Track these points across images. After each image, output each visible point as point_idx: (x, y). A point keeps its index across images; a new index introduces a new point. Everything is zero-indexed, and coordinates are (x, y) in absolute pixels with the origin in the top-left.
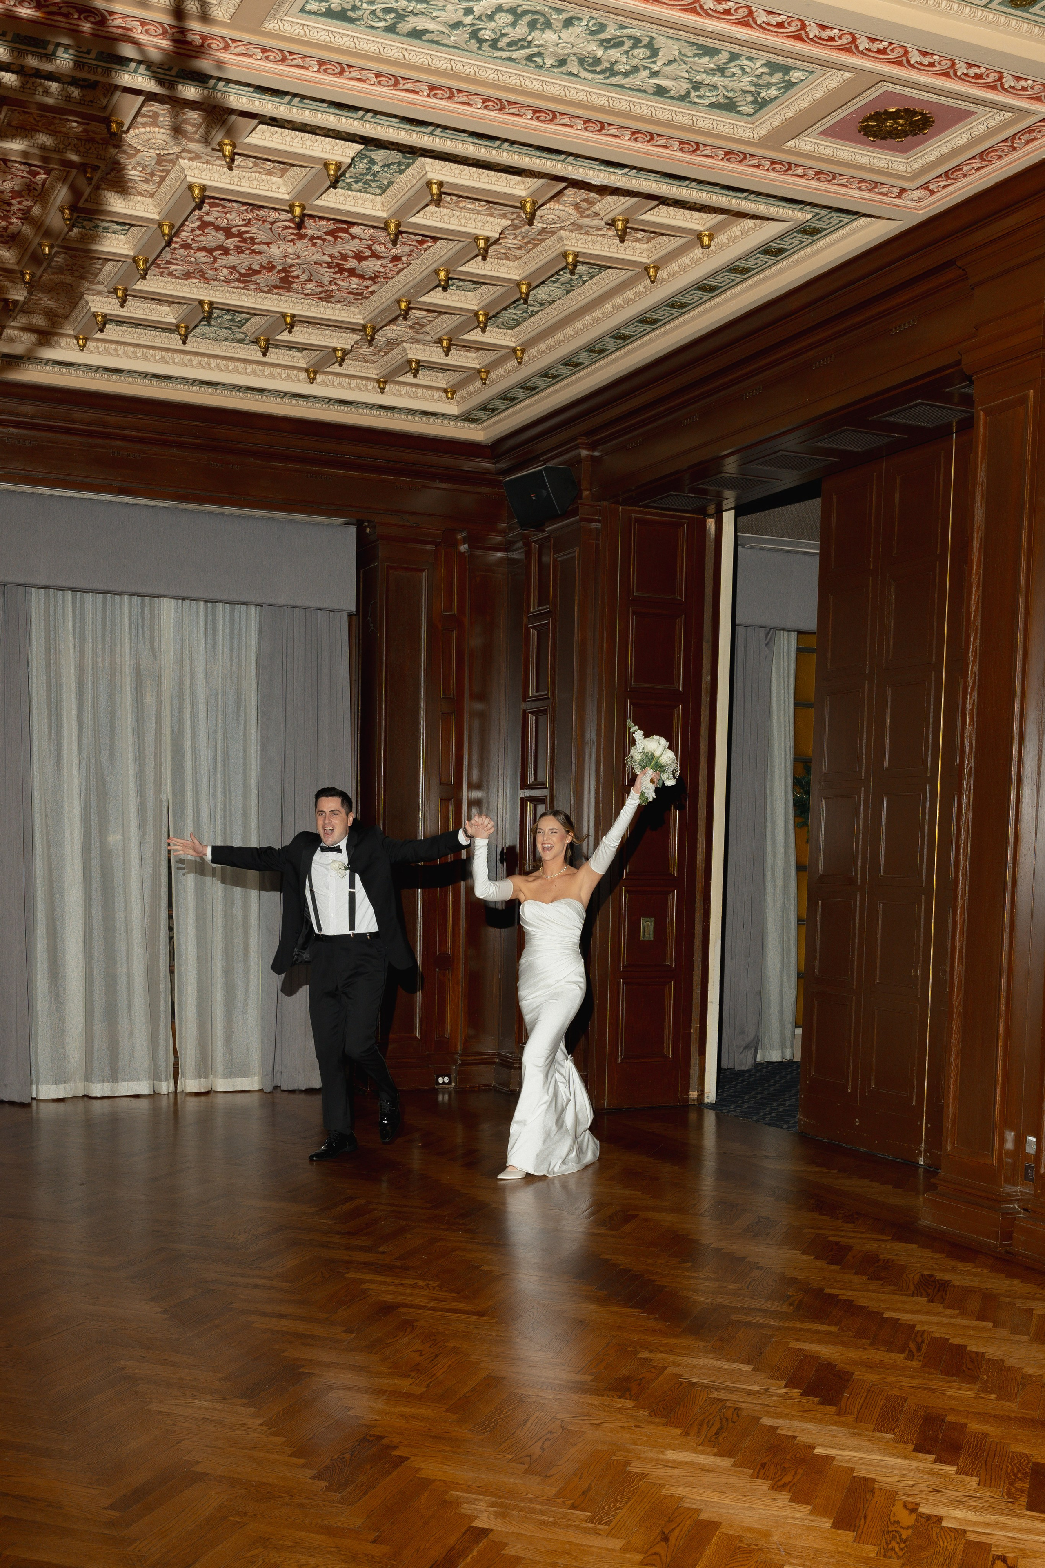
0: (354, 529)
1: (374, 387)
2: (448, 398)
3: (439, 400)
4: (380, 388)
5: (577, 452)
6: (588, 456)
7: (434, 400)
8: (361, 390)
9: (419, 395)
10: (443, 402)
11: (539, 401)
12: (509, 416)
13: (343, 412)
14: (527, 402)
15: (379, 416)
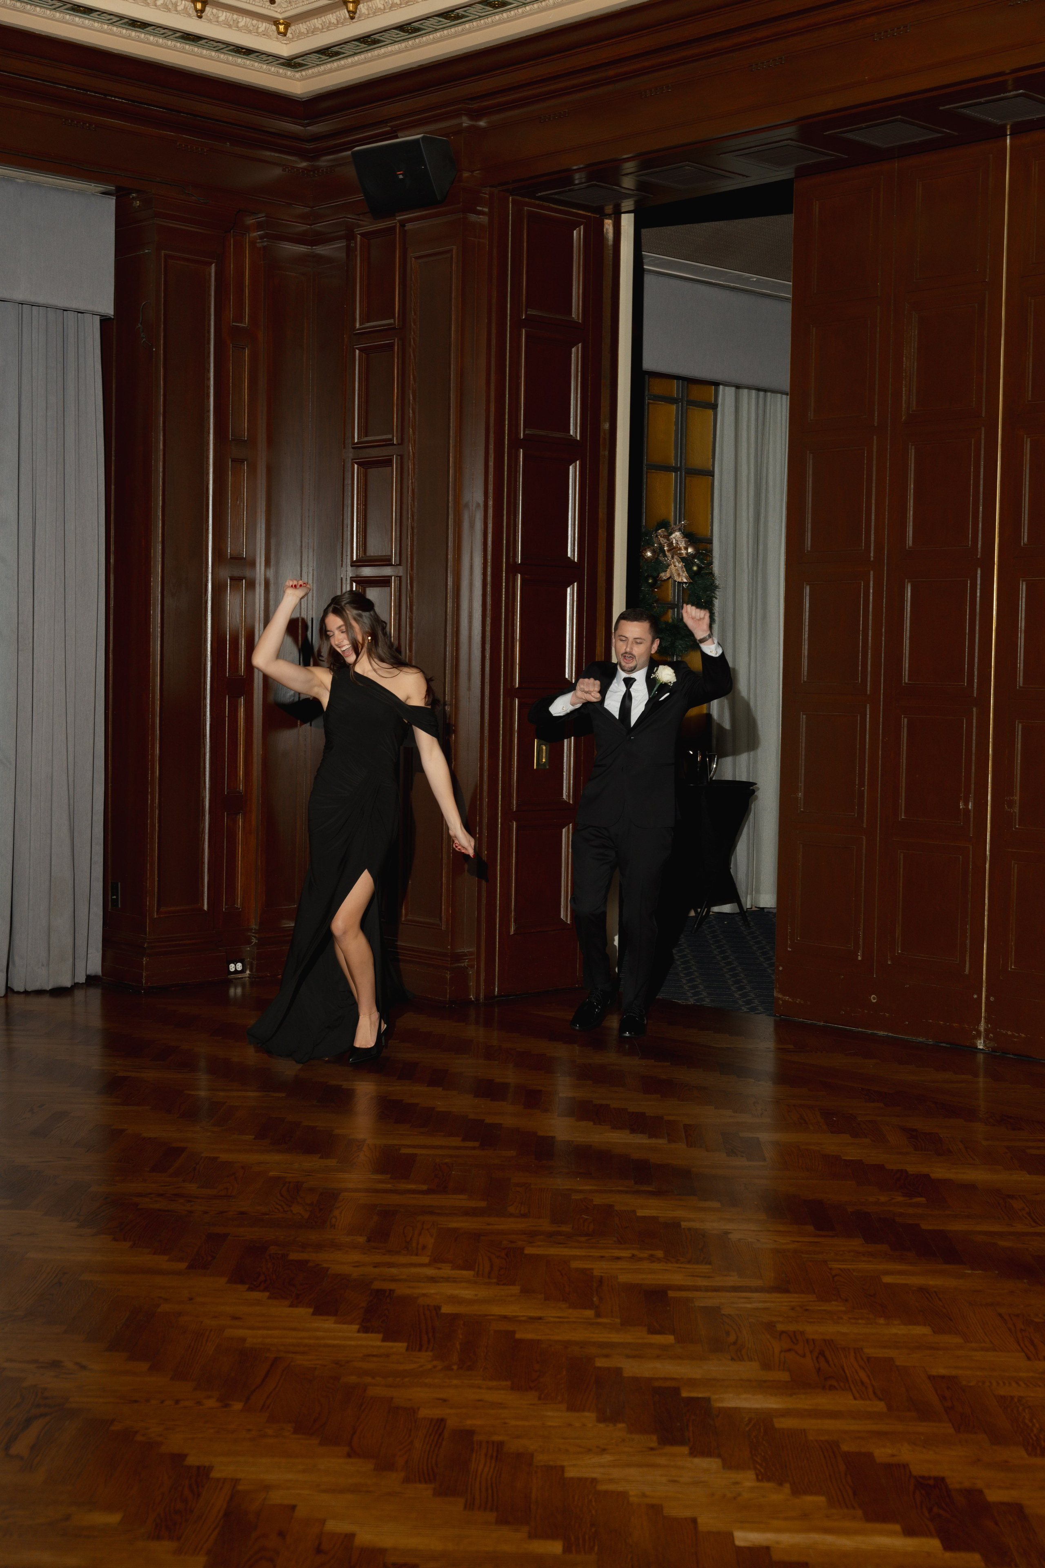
0: (111, 202)
1: (185, 8)
2: (279, 33)
3: (265, 34)
4: (197, 11)
5: (454, 122)
6: (469, 127)
7: (258, 34)
8: (169, 10)
9: (240, 25)
10: (269, 37)
11: (413, 48)
12: (353, 65)
13: (129, 38)
14: (396, 47)
15: (174, 49)
